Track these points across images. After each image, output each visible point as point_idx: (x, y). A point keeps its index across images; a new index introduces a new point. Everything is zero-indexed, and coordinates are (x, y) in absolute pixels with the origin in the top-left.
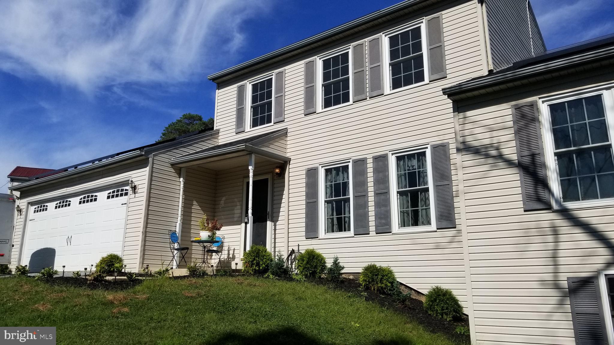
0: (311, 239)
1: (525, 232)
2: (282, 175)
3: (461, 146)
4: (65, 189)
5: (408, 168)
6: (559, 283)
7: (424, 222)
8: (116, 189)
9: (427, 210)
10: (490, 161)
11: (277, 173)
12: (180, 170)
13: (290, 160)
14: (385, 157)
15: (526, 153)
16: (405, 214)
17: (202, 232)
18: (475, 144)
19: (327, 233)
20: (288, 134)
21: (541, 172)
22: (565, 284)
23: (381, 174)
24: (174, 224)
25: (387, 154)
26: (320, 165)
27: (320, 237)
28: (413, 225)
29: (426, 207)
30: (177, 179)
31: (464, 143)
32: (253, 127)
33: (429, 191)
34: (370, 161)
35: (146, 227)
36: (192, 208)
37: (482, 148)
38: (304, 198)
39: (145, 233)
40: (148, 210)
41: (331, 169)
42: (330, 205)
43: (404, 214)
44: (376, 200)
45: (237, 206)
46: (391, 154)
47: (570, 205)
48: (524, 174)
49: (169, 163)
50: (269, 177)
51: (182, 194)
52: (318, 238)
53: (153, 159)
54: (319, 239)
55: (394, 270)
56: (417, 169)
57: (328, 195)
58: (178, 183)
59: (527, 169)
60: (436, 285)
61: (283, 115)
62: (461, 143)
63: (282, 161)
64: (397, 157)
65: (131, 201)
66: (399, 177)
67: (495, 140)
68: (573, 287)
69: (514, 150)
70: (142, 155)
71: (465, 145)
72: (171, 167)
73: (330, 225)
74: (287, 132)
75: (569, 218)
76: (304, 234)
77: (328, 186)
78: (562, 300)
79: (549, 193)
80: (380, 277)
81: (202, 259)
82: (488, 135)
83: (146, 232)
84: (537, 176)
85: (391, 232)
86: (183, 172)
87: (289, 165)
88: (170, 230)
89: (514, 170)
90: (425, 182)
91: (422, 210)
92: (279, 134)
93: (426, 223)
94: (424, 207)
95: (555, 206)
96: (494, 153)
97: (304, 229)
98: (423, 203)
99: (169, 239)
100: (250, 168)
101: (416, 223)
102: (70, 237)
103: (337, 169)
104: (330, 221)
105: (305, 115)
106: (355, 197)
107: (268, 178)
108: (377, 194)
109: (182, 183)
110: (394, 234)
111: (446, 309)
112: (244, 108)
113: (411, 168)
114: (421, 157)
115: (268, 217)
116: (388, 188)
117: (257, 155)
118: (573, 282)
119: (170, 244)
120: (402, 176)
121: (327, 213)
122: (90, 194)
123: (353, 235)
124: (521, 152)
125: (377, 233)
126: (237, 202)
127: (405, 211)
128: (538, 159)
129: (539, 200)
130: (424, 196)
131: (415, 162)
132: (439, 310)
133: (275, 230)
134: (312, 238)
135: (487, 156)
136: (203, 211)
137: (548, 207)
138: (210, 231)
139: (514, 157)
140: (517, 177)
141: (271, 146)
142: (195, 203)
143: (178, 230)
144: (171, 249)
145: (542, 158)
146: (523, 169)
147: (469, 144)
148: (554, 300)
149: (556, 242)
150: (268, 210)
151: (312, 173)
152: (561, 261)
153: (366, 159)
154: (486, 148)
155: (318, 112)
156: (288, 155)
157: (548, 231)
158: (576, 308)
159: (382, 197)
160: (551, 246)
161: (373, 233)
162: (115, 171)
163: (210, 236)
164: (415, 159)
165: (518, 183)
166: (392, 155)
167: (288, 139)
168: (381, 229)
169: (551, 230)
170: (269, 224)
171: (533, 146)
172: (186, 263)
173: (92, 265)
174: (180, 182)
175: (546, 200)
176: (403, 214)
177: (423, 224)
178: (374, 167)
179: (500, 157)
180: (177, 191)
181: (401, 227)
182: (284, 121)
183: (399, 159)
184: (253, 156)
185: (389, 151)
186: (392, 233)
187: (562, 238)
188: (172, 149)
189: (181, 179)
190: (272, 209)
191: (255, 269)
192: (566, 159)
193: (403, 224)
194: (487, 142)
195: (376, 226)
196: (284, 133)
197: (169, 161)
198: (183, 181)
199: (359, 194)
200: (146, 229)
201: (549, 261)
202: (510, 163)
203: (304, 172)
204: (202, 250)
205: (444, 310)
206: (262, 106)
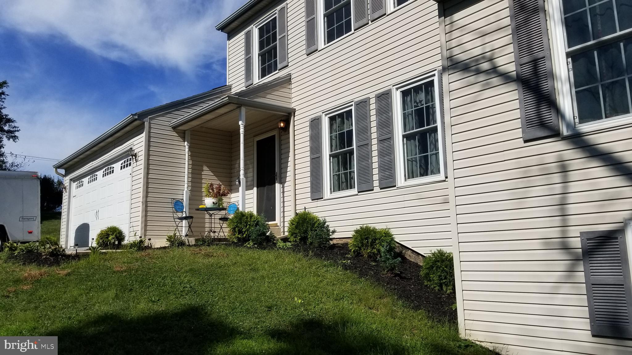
0: (316, 201)
1: (525, 172)
2: (286, 129)
3: (446, 64)
4: (91, 163)
5: (415, 104)
6: (567, 242)
7: (434, 170)
8: (126, 159)
9: (437, 154)
10: (482, 77)
11: (282, 128)
12: (184, 133)
13: (294, 111)
14: (388, 94)
15: (526, 59)
16: (414, 162)
17: (207, 198)
18: (463, 57)
19: (334, 191)
20: (292, 80)
21: (546, 85)
22: (576, 243)
23: (384, 115)
24: (180, 192)
25: (390, 90)
26: (323, 113)
27: (326, 197)
28: (422, 175)
29: (436, 152)
30: (182, 143)
31: (450, 58)
32: (262, 77)
33: (437, 132)
34: (373, 101)
35: (147, 197)
36: (203, 173)
37: (470, 61)
38: (308, 154)
39: (146, 204)
40: (148, 178)
41: (335, 116)
42: (336, 159)
43: (412, 162)
44: (379, 149)
45: (250, 168)
46: (395, 90)
47: (586, 127)
48: (524, 90)
49: (170, 126)
50: (275, 133)
51: (187, 159)
52: (322, 198)
53: (150, 123)
54: (324, 200)
55: (393, 232)
56: (424, 104)
57: (333, 148)
58: (182, 148)
59: (528, 84)
60: (439, 248)
61: (287, 59)
62: (448, 58)
63: (285, 113)
64: (402, 92)
65: (135, 169)
66: (405, 117)
67: (488, 48)
68: (588, 246)
69: (512, 57)
70: (136, 120)
71: (451, 60)
72: (173, 130)
73: (336, 183)
74: (291, 78)
75: (582, 146)
76: (309, 195)
77: (333, 138)
78: (573, 265)
79: (557, 115)
80: (370, 240)
81: (209, 227)
82: (479, 42)
83: (146, 202)
84: (539, 91)
85: (395, 186)
86: (187, 135)
87: (294, 116)
88: (174, 199)
89: (512, 86)
90: (435, 120)
91: (431, 155)
92: (279, 82)
93: (436, 171)
94: (434, 152)
95: (565, 132)
96: (486, 66)
97: (309, 190)
98: (432, 147)
99: (172, 208)
100: (240, 123)
101: (425, 173)
102: (98, 211)
103: (341, 115)
104: (336, 178)
105: (308, 55)
106: (358, 147)
107: (275, 135)
108: (380, 141)
109: (187, 147)
110: (398, 188)
111: (444, 279)
112: (252, 57)
113: (419, 105)
114: (430, 88)
115: (276, 178)
116: (391, 132)
117: (250, 108)
118: (588, 239)
119: (173, 214)
120: (410, 115)
121: (333, 169)
122: (109, 166)
123: (357, 193)
124: (520, 58)
125: (381, 189)
126: (250, 164)
127: (413, 159)
128: (543, 67)
129: (542, 124)
130: (434, 137)
131: (422, 96)
132: (436, 278)
133: (283, 192)
134: (317, 199)
135: (478, 72)
136: (216, 176)
137: (555, 134)
138: (215, 197)
139: (511, 68)
140: (515, 95)
141: (268, 96)
142: (205, 168)
143: (185, 197)
144: (174, 219)
145: (548, 63)
146: (523, 84)
147: (456, 58)
148: (562, 265)
149: (565, 182)
150: (276, 171)
151: (315, 123)
152: (572, 209)
153: (369, 99)
154: (477, 60)
155: (319, 49)
156: (293, 106)
157: (554, 167)
158: (592, 277)
159: (386, 144)
160: (558, 188)
161: (377, 189)
162: (121, 141)
163: (215, 202)
164: (422, 92)
165: (516, 104)
166: (397, 91)
167: (293, 86)
168: (385, 183)
169: (558, 166)
170: (277, 186)
171: (535, 48)
172: (192, 233)
173: (93, 239)
174: (185, 146)
175: (552, 123)
176: (410, 162)
177: (433, 173)
178: (377, 108)
179: (494, 71)
180: (182, 157)
181: (409, 178)
182: (288, 66)
183: (405, 94)
184: (243, 110)
185: (393, 86)
186: (397, 187)
187: (573, 176)
188: (172, 111)
189: (186, 143)
190: (281, 169)
191: (238, 237)
192: (582, 61)
193: (411, 175)
194: (477, 52)
195: (380, 180)
196: (288, 80)
197: (170, 124)
198: (188, 146)
199: (362, 143)
200: (146, 199)
201: (554, 210)
202: (506, 78)
203: (308, 124)
204: (209, 218)
205: (442, 279)
206: (269, 52)
